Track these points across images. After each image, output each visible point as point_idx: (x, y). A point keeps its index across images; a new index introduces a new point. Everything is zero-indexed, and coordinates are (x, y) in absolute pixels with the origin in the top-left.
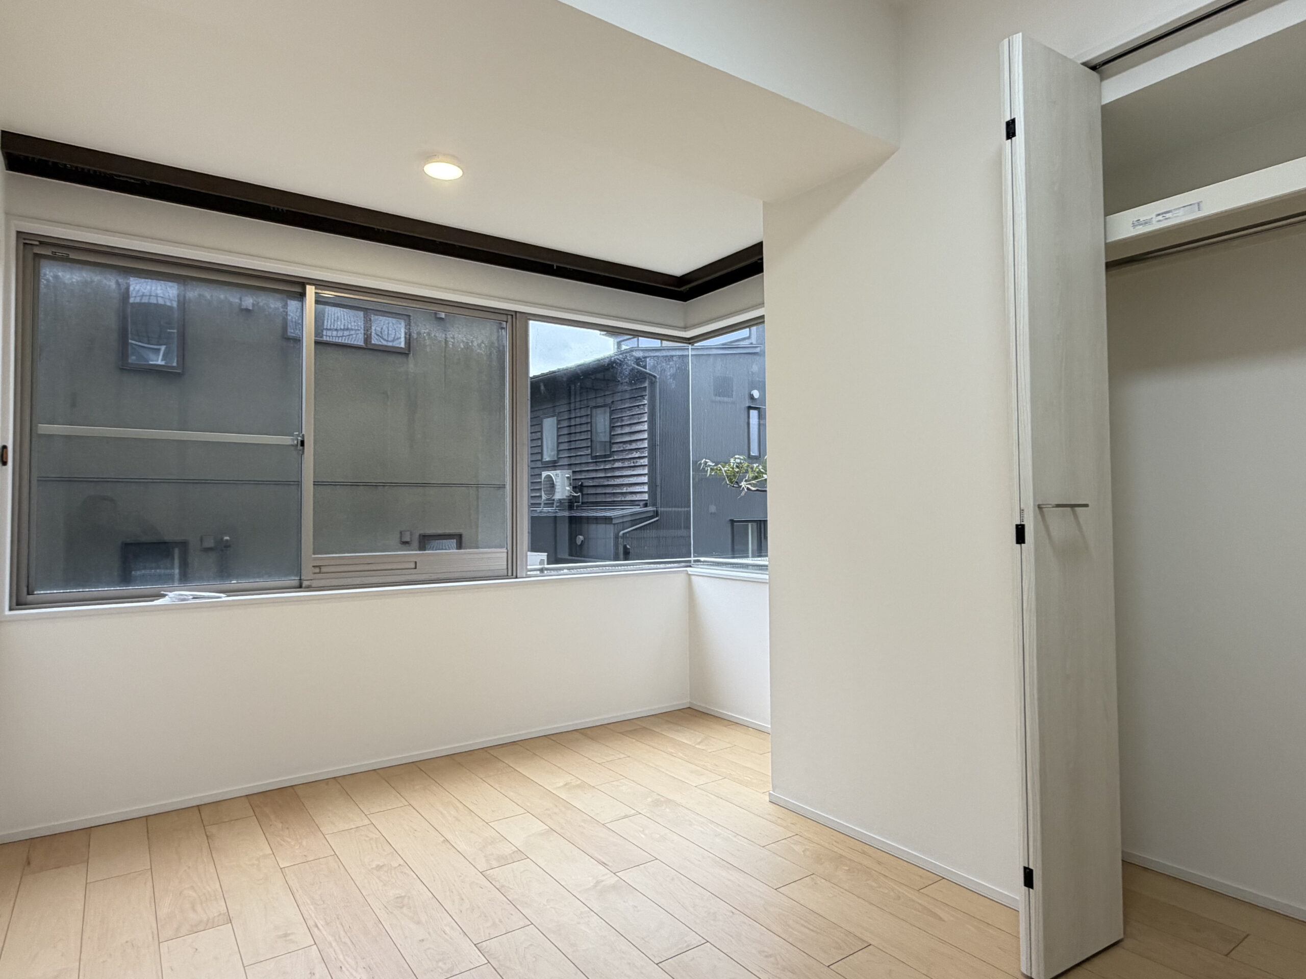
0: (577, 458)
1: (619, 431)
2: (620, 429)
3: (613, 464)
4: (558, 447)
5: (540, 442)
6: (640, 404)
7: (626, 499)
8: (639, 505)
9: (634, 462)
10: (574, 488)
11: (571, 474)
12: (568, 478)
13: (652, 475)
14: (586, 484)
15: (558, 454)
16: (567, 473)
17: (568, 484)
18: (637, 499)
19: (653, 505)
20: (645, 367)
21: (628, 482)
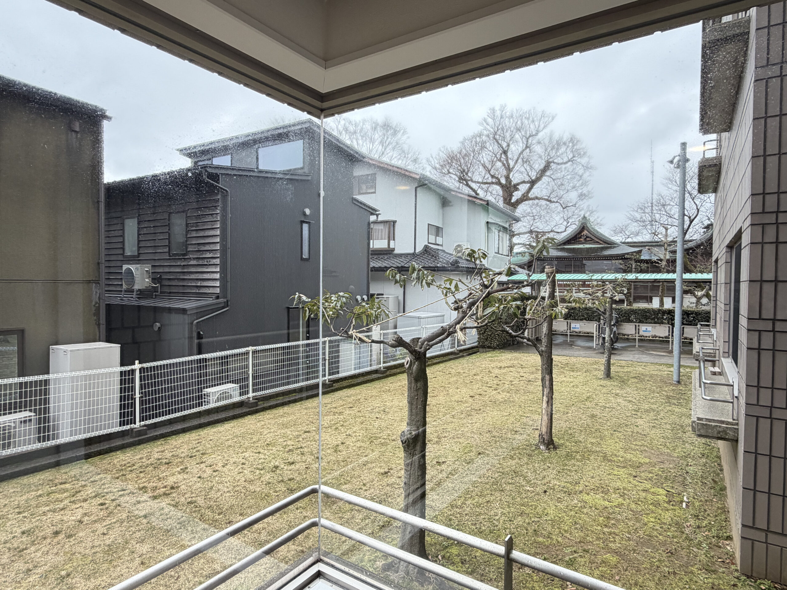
0: (157, 254)
1: (194, 234)
2: (195, 232)
3: (189, 262)
4: (138, 244)
5: (122, 238)
6: (213, 213)
7: (200, 292)
8: (212, 298)
9: (207, 262)
10: (154, 280)
11: (150, 268)
12: (147, 271)
13: (223, 272)
14: (164, 277)
15: (138, 250)
16: (147, 268)
17: (148, 276)
18: (210, 292)
19: (224, 297)
20: (219, 183)
21: (201, 278)
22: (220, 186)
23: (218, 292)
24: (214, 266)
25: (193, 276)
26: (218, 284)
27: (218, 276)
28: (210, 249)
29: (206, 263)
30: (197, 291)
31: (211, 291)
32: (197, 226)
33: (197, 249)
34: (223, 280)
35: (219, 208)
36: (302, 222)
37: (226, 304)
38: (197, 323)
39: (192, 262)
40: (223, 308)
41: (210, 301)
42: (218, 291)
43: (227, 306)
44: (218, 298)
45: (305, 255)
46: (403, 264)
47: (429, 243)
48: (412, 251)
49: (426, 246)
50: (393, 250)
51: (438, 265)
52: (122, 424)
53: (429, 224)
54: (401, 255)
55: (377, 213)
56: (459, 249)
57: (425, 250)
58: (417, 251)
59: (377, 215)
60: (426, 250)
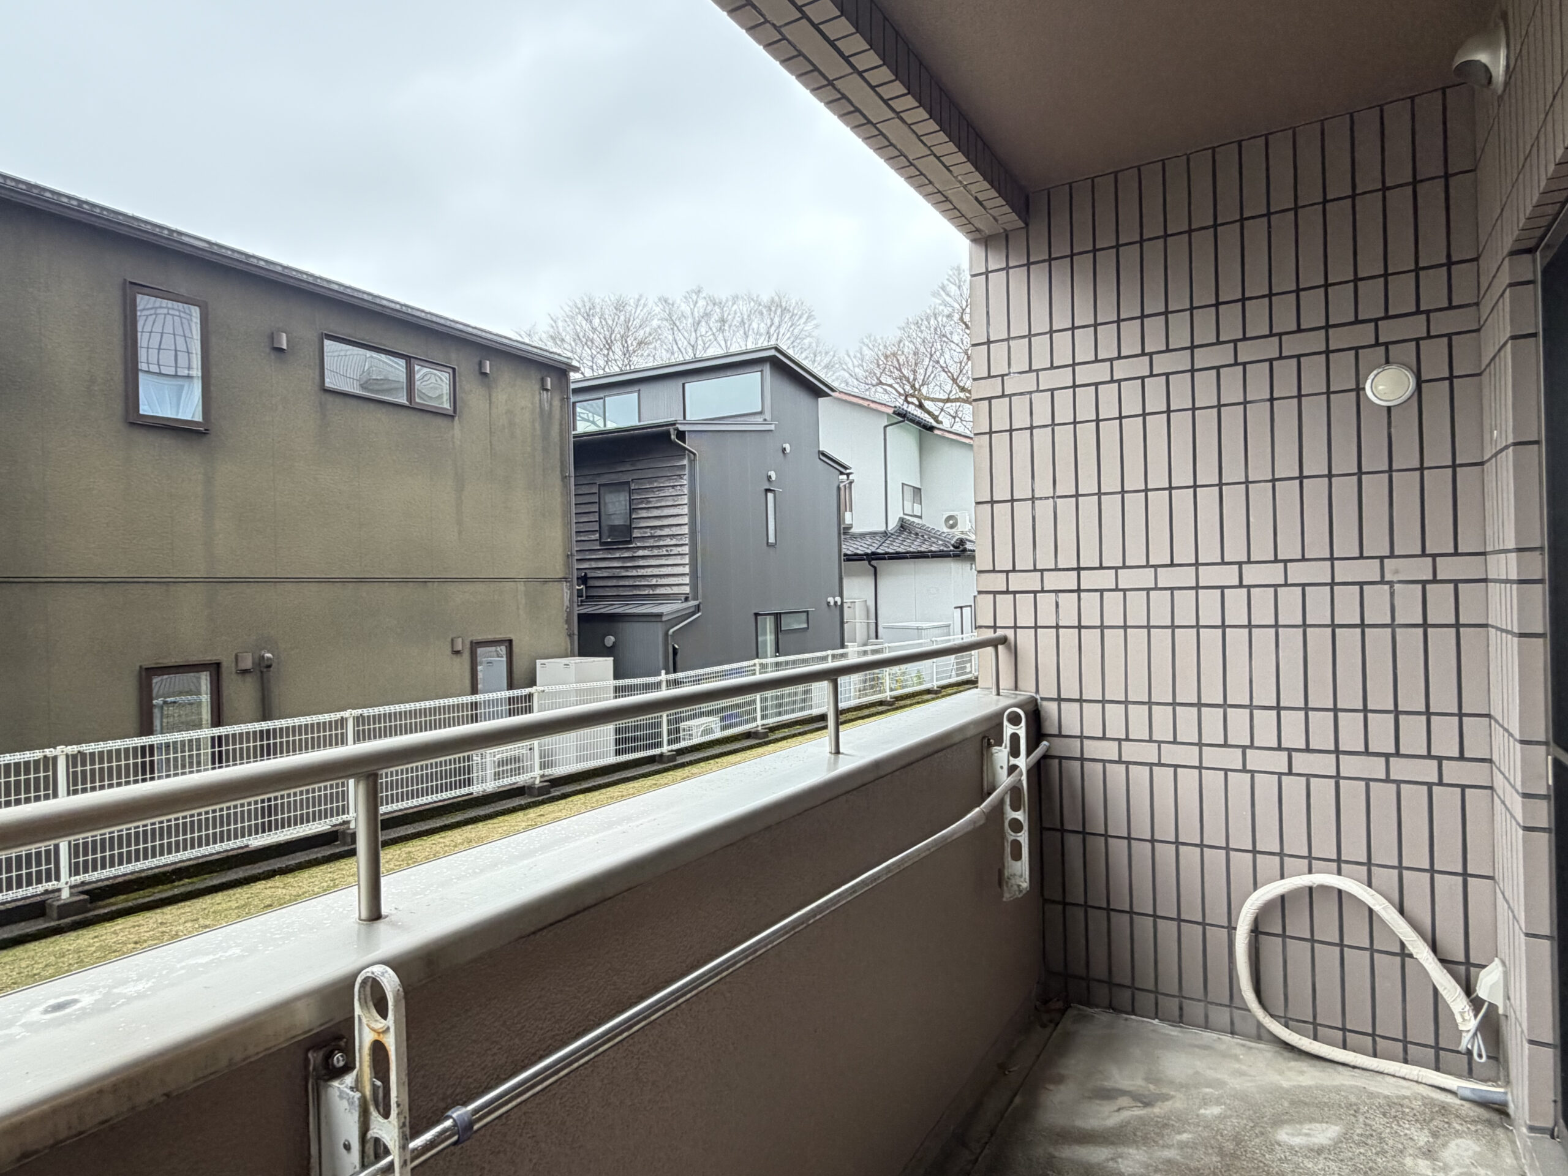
1: (643, 514)
2: (644, 511)
3: (636, 552)
6: (676, 484)
7: (655, 593)
8: (682, 599)
9: (667, 551)
13: (693, 565)
14: (596, 574)
18: (672, 592)
19: (695, 598)
20: (685, 443)
21: (658, 573)
22: (686, 446)
23: (688, 592)
24: (679, 557)
25: (641, 572)
26: (687, 580)
27: (687, 570)
28: (671, 533)
29: (665, 553)
30: (651, 592)
31: (676, 590)
32: (650, 502)
33: (649, 534)
34: (694, 574)
35: (685, 477)
36: (767, 490)
37: (698, 608)
38: (674, 632)
39: (641, 553)
40: (693, 613)
41: (678, 606)
42: (687, 589)
43: (698, 611)
44: (686, 599)
45: (772, 540)
46: (874, 550)
47: (904, 514)
48: (883, 529)
49: (902, 520)
50: (850, 527)
51: (933, 549)
52: (618, 752)
53: (903, 484)
54: (863, 535)
55: (848, 471)
56: (951, 522)
57: (902, 526)
58: (890, 528)
59: (848, 475)
60: (904, 527)
